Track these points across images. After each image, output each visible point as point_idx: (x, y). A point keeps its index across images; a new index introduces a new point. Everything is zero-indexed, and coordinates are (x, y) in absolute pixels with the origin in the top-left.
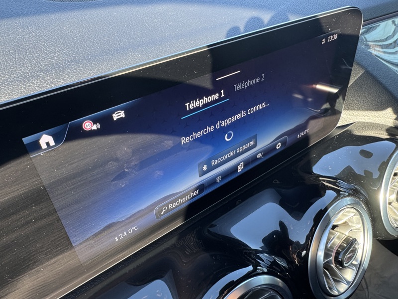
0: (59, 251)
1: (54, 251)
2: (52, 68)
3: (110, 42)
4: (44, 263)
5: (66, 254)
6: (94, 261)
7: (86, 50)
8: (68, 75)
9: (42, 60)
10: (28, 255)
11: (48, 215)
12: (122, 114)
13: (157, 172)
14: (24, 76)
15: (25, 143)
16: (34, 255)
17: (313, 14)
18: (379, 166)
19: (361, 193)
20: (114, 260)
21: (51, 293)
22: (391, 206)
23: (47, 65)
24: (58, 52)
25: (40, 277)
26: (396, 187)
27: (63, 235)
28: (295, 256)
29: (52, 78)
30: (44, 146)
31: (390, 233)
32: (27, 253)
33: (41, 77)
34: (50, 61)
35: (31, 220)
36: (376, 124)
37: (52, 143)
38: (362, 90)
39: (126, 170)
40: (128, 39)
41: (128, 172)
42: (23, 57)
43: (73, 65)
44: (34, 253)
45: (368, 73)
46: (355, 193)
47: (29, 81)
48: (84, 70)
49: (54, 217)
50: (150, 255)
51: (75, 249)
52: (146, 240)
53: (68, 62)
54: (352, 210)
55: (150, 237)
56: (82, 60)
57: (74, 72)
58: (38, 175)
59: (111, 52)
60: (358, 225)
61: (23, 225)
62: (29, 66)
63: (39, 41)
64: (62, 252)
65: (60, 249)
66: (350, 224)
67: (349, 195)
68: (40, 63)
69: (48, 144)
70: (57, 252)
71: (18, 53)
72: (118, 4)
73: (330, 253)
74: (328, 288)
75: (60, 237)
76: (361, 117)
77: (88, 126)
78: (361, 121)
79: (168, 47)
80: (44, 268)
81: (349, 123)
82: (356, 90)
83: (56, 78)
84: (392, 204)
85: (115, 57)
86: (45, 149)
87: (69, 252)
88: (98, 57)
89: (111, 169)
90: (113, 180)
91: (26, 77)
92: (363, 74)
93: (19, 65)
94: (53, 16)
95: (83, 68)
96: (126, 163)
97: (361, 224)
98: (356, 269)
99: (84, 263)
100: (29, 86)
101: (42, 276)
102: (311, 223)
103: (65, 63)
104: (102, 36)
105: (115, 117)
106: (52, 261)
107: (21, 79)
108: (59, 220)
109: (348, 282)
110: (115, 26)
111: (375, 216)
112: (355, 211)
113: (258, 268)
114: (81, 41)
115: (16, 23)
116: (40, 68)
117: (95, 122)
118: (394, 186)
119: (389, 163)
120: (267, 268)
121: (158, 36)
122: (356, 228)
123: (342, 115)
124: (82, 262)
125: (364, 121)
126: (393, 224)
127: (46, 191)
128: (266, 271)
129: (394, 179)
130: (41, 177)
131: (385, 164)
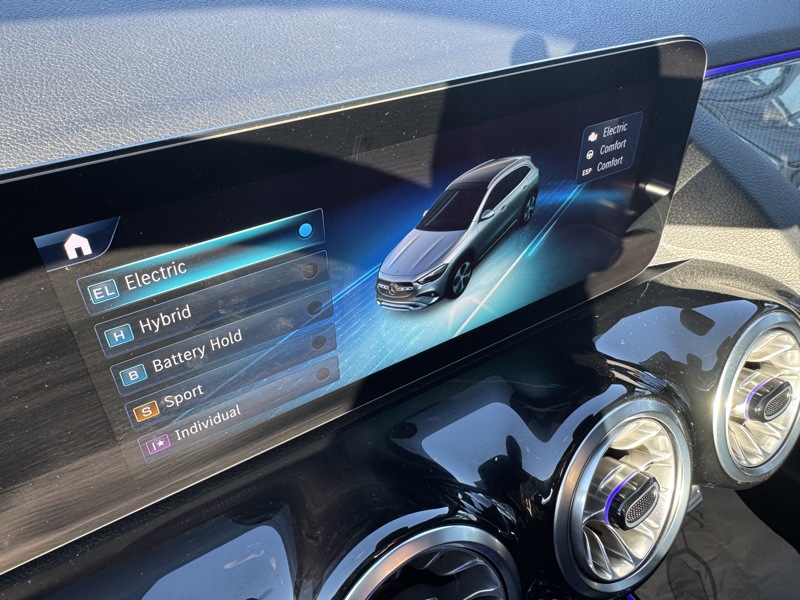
0: (91, 448)
1: (83, 445)
2: (106, 117)
3: (219, 75)
4: (62, 466)
5: (104, 453)
6: (156, 472)
7: (172, 87)
8: (133, 130)
9: (89, 101)
10: (34, 447)
11: (74, 378)
13: (281, 320)
14: (53, 128)
15: (39, 246)
16: (46, 448)
17: (625, 43)
18: (720, 344)
19: (679, 398)
20: (191, 477)
21: (73, 522)
22: (742, 427)
23: (97, 110)
24: (120, 87)
25: (53, 491)
26: (750, 388)
27: (100, 418)
28: (528, 502)
29: (104, 135)
30: (72, 255)
31: (732, 476)
32: (32, 443)
33: (84, 132)
34: (104, 103)
35: (43, 384)
36: (728, 265)
37: (87, 250)
38: (704, 200)
39: (222, 312)
40: (254, 72)
41: (225, 316)
42: (56, 93)
43: (144, 113)
44: (44, 446)
45: (717, 167)
46: (665, 394)
47: (61, 137)
48: (165, 124)
49: (85, 385)
50: (259, 473)
51: (122, 447)
52: (257, 445)
53: (137, 106)
54: (654, 424)
55: (264, 441)
56: (164, 105)
57: (145, 127)
58: (59, 305)
59: (220, 94)
60: (665, 454)
61: (27, 393)
62: (64, 110)
63: (89, 65)
64: (96, 449)
65: (94, 444)
66: (651, 451)
67: (654, 395)
68: (85, 107)
69: (79, 251)
70: (88, 449)
71: (47, 85)
73: (602, 500)
74: (591, 566)
75: (93, 421)
76: (700, 252)
78: (699, 258)
79: (327, 92)
80: (61, 474)
81: (676, 261)
82: (693, 198)
83: (112, 136)
84: (745, 423)
85: (226, 103)
86: (74, 260)
87: (109, 451)
88: (194, 102)
91: (57, 129)
92: (706, 168)
93: (47, 106)
94: (120, 20)
95: (163, 119)
96: (222, 299)
97: (671, 453)
98: (655, 536)
99: (137, 474)
100: (61, 147)
101: (59, 489)
102: (568, 440)
103: (131, 109)
104: (206, 62)
106: (77, 464)
107: (48, 133)
108: (93, 390)
109: (635, 560)
110: (231, 46)
111: (702, 439)
112: (660, 427)
113: (460, 512)
114: (165, 70)
115: (49, 28)
116: (85, 115)
118: (747, 387)
119: (736, 342)
120: (477, 514)
121: (312, 70)
122: (662, 459)
123: (661, 243)
124: (132, 473)
125: (706, 259)
126: (738, 458)
127: (73, 336)
128: (475, 519)
129: (750, 373)
130: (64, 309)
131: (729, 343)
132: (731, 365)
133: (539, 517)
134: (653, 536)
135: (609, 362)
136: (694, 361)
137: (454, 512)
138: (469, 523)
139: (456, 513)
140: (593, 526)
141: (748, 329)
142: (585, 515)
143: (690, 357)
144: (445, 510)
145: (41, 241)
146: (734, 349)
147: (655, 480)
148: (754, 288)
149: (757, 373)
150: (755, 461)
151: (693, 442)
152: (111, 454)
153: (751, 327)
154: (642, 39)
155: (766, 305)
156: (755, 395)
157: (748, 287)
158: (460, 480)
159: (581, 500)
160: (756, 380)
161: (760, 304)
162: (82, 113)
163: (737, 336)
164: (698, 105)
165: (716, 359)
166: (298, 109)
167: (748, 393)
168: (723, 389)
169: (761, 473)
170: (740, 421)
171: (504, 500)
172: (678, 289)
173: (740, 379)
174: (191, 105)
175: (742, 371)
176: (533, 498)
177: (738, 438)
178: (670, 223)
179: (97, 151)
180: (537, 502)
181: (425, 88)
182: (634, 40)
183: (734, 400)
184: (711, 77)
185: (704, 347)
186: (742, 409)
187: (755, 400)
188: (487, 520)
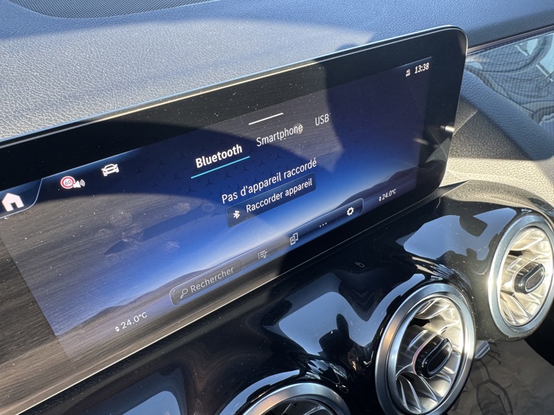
0: (37, 342)
1: (30, 341)
2: (43, 106)
3: (124, 72)
4: (16, 356)
5: (48, 345)
6: (87, 356)
7: (90, 82)
8: (62, 115)
9: (31, 96)
11: (19, 294)
12: (115, 169)
13: (170, 243)
14: (4, 116)
17: (414, 31)
19: (462, 281)
20: (114, 357)
22: (512, 297)
23: (36, 102)
24: (53, 84)
25: (11, 374)
26: (515, 270)
27: (41, 321)
29: (41, 119)
30: (9, 208)
31: (505, 333)
33: (27, 118)
34: (41, 97)
36: (496, 183)
37: (20, 204)
38: (475, 138)
39: (125, 240)
41: (127, 243)
42: (7, 91)
43: (70, 102)
45: (481, 114)
46: (453, 280)
47: (10, 123)
48: (85, 109)
49: (28, 298)
50: (163, 351)
51: (60, 340)
52: (160, 332)
53: (65, 97)
54: (447, 301)
55: (166, 328)
56: (84, 95)
57: (70, 111)
58: (3, 244)
59: (124, 85)
60: (455, 321)
62: (13, 103)
63: (31, 70)
64: (41, 343)
65: (38, 339)
66: (445, 318)
67: (445, 281)
68: (28, 100)
69: (14, 205)
70: (34, 343)
72: (142, 21)
73: (410, 357)
74: (405, 405)
75: (39, 322)
76: (475, 174)
77: (68, 182)
78: (475, 179)
79: (201, 79)
80: (16, 362)
81: (459, 182)
82: (467, 138)
83: (46, 119)
84: (514, 294)
85: (128, 91)
86: (11, 212)
87: (50, 344)
88: (106, 92)
89: (103, 237)
90: (108, 253)
91: (7, 117)
92: (475, 116)
94: (54, 37)
95: (83, 105)
96: (125, 231)
97: (459, 321)
98: (452, 380)
99: (73, 358)
100: (10, 129)
101: (15, 373)
102: (384, 314)
103: (60, 100)
104: (114, 63)
105: (106, 172)
106: (28, 354)
108: (34, 302)
109: (438, 397)
110: (133, 51)
111: (481, 309)
112: (450, 302)
113: (307, 373)
114: (86, 70)
115: (4, 46)
116: (27, 106)
117: (77, 178)
118: (513, 269)
119: (501, 238)
120: (319, 374)
121: (190, 64)
122: (453, 324)
123: (447, 169)
124: (70, 357)
125: (480, 179)
126: (509, 320)
127: (15, 265)
128: (319, 378)
129: (515, 259)
130: (7, 246)
131: (497, 239)
132: (498, 255)
133: (363, 374)
134: (450, 380)
135: (414, 258)
136: (471, 253)
137: (303, 373)
138: (315, 381)
139: (305, 374)
140: (406, 375)
141: (510, 229)
142: (398, 369)
143: (469, 251)
144: (297, 372)
146: (500, 243)
147: (448, 341)
148: (514, 199)
149: (520, 259)
150: (521, 322)
151: (474, 311)
152: (52, 346)
153: (511, 227)
154: (425, 29)
155: (522, 210)
156: (518, 275)
157: (510, 198)
158: (309, 351)
159: (394, 358)
160: (520, 263)
161: (518, 210)
162: (26, 104)
163: (502, 234)
164: (465, 70)
165: (489, 250)
166: (180, 92)
167: (513, 273)
168: (494, 273)
169: (526, 330)
170: (511, 294)
171: (337, 363)
172: (460, 202)
173: (507, 264)
174: (104, 94)
175: (508, 258)
176: (357, 359)
177: (509, 305)
178: (452, 156)
179: (36, 131)
180: (360, 363)
181: (262, 74)
182: (420, 30)
183: (502, 279)
184: (472, 54)
185: (479, 244)
186: (510, 285)
187: (519, 278)
188: (327, 379)
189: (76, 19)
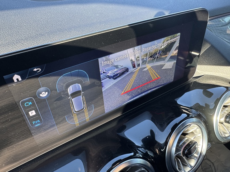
0: (24, 138)
1: (22, 137)
2: (28, 38)
3: (62, 25)
4: (15, 144)
5: (29, 139)
6: (45, 144)
7: (48, 29)
8: (36, 42)
9: (23, 34)
10: (7, 138)
11: (18, 117)
14: (12, 42)
15: (5, 79)
16: (11, 138)
17: (184, 11)
18: (215, 100)
19: (203, 117)
20: (56, 145)
21: (20, 160)
23: (25, 36)
24: (32, 29)
25: (13, 151)
26: (225, 113)
27: (27, 129)
28: (157, 150)
29: (27, 44)
30: (15, 81)
31: (220, 140)
32: (6, 137)
33: (21, 43)
34: (27, 34)
35: (9, 120)
36: (217, 76)
37: (20, 79)
38: (209, 57)
39: (63, 96)
40: (72, 23)
41: (64, 97)
42: (13, 32)
43: (39, 37)
44: (10, 138)
45: (212, 47)
46: (199, 116)
47: (15, 45)
48: (46, 40)
49: (22, 119)
50: (76, 143)
51: (34, 137)
52: (75, 135)
53: (37, 35)
54: (196, 125)
55: (78, 133)
56: (45, 34)
57: (40, 41)
58: (12, 96)
59: (62, 30)
60: (199, 134)
61: (4, 122)
62: (16, 37)
63: (23, 23)
64: (26, 138)
65: (25, 137)
66: (195, 133)
67: (195, 117)
68: (22, 35)
69: (18, 79)
71: (11, 29)
72: (69, 3)
73: (180, 149)
74: (178, 169)
75: (25, 130)
76: (208, 72)
78: (208, 74)
79: (94, 28)
80: (16, 146)
81: (201, 75)
82: (206, 57)
83: (30, 44)
84: (223, 124)
85: (64, 33)
86: (16, 82)
89: (53, 94)
90: (55, 101)
91: (13, 42)
92: (210, 47)
93: (10, 36)
94: (32, 9)
95: (45, 38)
96: (63, 92)
97: (201, 134)
98: (197, 159)
99: (39, 145)
100: (14, 48)
101: (15, 150)
102: (170, 131)
103: (35, 36)
104: (58, 21)
106: (21, 142)
107: (11, 43)
108: (24, 121)
109: (191, 166)
110: (66, 16)
111: (210, 129)
112: (197, 126)
113: (137, 154)
114: (46, 24)
115: (12, 13)
116: (22, 38)
118: (224, 113)
119: (220, 100)
120: (142, 155)
121: (89, 22)
122: (198, 136)
123: (196, 70)
124: (38, 144)
125: (210, 74)
126: (222, 135)
127: (17, 105)
128: (141, 156)
129: (225, 109)
130: (14, 97)
131: (218, 100)
132: (219, 107)
133: (161, 155)
134: (196, 159)
135: (181, 107)
136: (207, 106)
137: (135, 154)
138: (140, 158)
139: (136, 155)
140: (178, 157)
141: (224, 96)
142: (175, 153)
143: (206, 104)
144: (132, 154)
145: (5, 77)
146: (220, 102)
147: (196, 142)
148: (225, 83)
149: (227, 109)
150: (227, 135)
151: (208, 131)
152: (30, 139)
153: (225, 95)
154: (189, 9)
155: (229, 88)
156: (226, 116)
157: (223, 83)
158: (137, 144)
159: (174, 149)
160: (227, 111)
161: (227, 88)
162: (21, 37)
163: (221, 98)
164: (207, 29)
165: (214, 105)
166: (85, 34)
167: (224, 115)
168: (217, 114)
169: (229, 139)
170: (222, 123)
171: (150, 150)
172: (202, 84)
173: (222, 111)
174: (54, 34)
175: (222, 108)
176: (159, 149)
177: (221, 128)
178: (199, 64)
179: (25, 49)
180: (160, 150)
181: (122, 27)
182: (187, 10)
183: (220, 117)
184: (210, 20)
185: (210, 102)
186: (223, 120)
187: (227, 117)
188: (145, 157)
189: (41, 2)
